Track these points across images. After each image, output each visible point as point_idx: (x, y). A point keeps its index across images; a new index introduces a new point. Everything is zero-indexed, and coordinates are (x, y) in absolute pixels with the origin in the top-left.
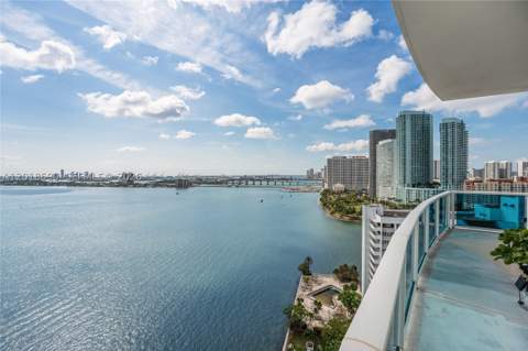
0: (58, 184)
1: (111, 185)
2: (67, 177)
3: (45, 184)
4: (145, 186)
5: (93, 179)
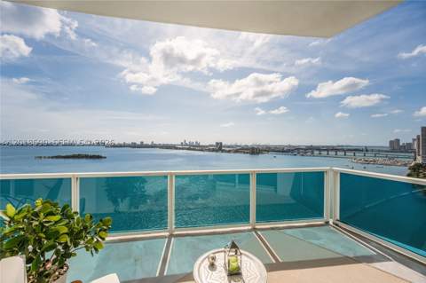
0: (183, 149)
1: (209, 150)
2: (187, 145)
3: (177, 148)
4: (229, 151)
5: (199, 146)
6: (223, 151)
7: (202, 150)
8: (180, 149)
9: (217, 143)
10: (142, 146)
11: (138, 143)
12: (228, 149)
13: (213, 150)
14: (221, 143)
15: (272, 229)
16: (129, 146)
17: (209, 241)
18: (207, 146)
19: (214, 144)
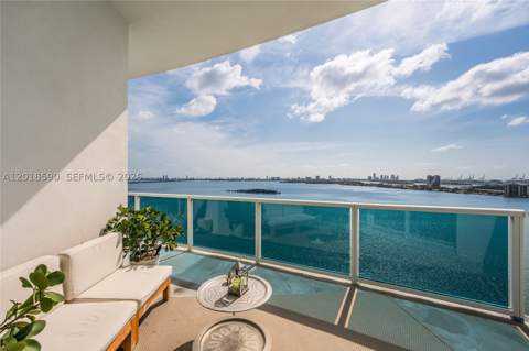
0: (371, 185)
1: (415, 188)
2: (377, 180)
3: (362, 185)
4: (454, 191)
5: (398, 182)
6: (441, 190)
7: (402, 188)
8: (367, 185)
9: (430, 178)
10: (318, 181)
11: (314, 178)
12: (451, 187)
13: (423, 188)
14: (438, 177)
15: (383, 293)
16: (303, 181)
17: (286, 279)
18: (412, 182)
19: (425, 178)
